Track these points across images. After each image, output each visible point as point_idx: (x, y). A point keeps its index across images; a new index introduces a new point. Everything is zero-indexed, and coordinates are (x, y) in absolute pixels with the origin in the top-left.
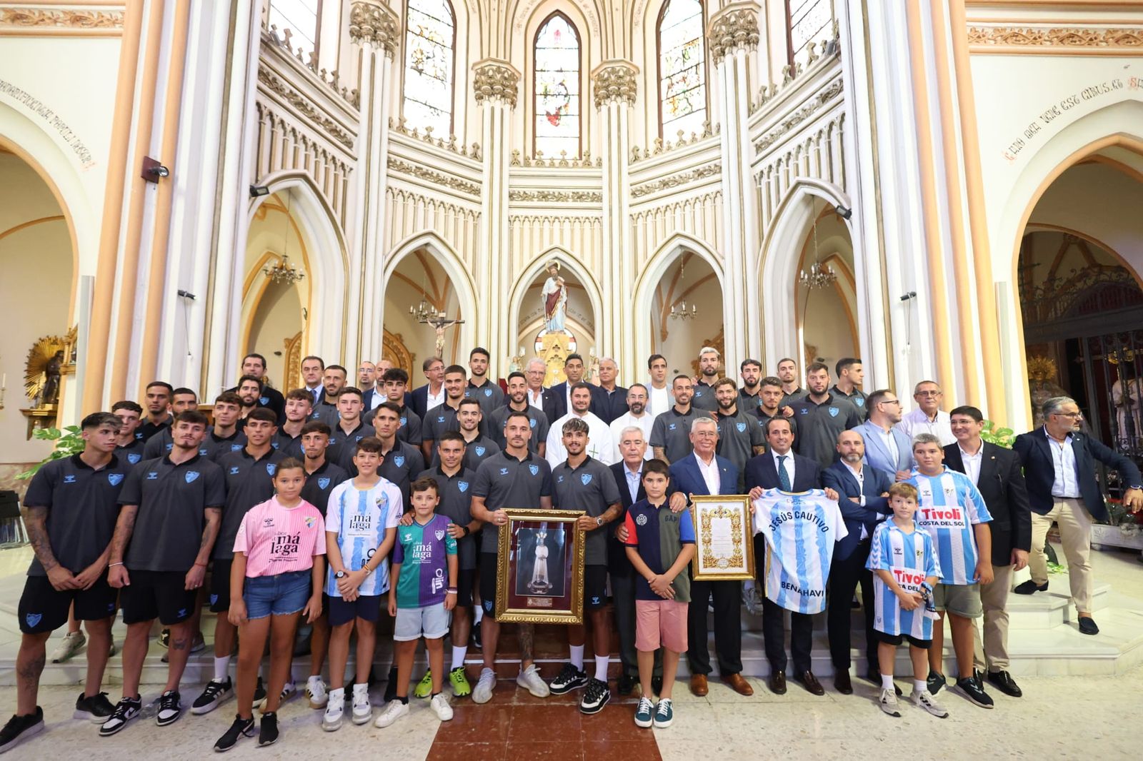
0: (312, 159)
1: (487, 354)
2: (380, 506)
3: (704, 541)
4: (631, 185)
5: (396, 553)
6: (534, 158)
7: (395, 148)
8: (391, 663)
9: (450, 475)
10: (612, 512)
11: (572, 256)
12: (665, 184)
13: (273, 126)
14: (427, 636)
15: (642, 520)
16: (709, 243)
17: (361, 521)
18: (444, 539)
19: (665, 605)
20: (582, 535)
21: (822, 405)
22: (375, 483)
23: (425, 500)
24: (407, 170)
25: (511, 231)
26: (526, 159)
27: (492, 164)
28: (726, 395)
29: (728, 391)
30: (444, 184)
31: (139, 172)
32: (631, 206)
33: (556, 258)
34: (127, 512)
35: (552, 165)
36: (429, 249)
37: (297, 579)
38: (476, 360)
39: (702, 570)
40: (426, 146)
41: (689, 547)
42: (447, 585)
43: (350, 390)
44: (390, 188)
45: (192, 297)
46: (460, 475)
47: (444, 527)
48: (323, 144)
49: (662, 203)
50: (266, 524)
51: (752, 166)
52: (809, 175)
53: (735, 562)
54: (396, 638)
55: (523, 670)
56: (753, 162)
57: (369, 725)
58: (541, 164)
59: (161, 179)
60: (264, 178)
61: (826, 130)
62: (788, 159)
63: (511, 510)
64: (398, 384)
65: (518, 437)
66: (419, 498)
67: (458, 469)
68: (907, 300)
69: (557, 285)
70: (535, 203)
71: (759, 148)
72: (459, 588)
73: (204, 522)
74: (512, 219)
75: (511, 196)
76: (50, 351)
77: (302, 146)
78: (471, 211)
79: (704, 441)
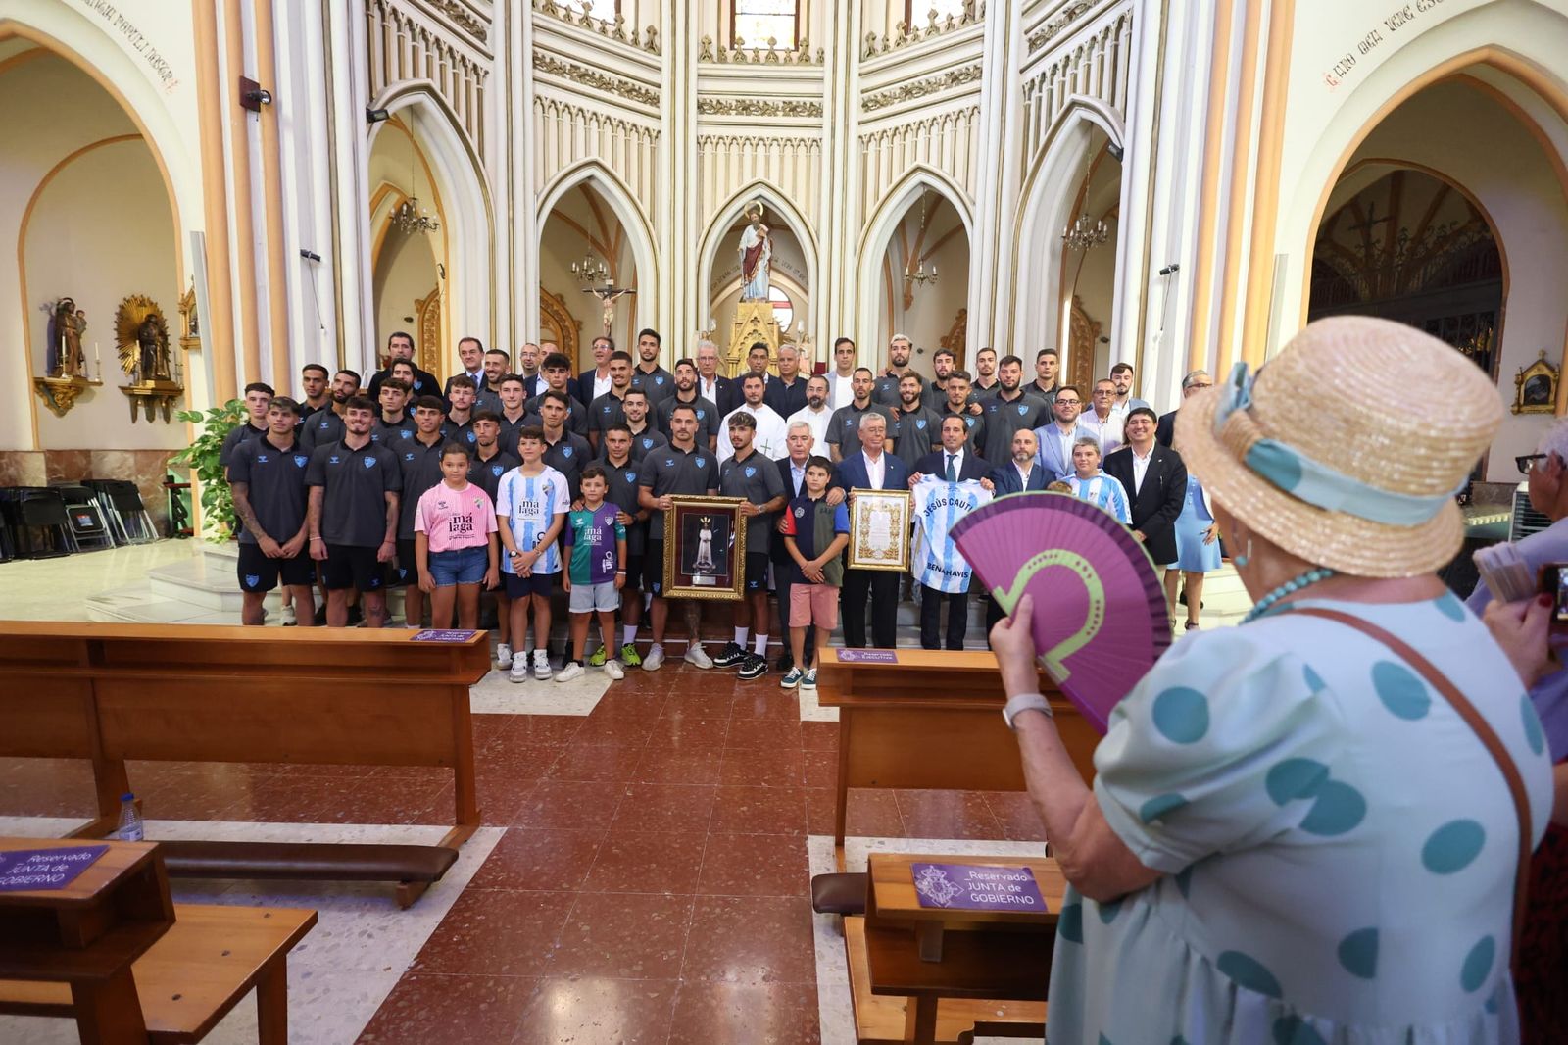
0: (436, 62)
1: (658, 338)
2: (546, 493)
3: (862, 533)
4: (863, 92)
5: (566, 534)
6: (732, 48)
7: (543, 39)
8: (566, 639)
9: (617, 466)
10: (775, 503)
11: (778, 193)
12: (908, 93)
13: (383, 18)
14: (599, 609)
15: (800, 512)
16: (958, 181)
17: (529, 507)
18: (614, 524)
19: (816, 589)
20: (744, 520)
21: (1012, 402)
22: (541, 471)
23: (594, 487)
24: (560, 70)
25: (700, 158)
26: (721, 51)
27: (674, 59)
28: (909, 389)
29: (912, 385)
30: (609, 90)
31: (236, 99)
32: (860, 123)
33: (760, 196)
34: (315, 492)
35: (756, 60)
36: (594, 184)
37: (476, 554)
38: (644, 343)
39: (857, 559)
40: (583, 34)
41: (841, 539)
42: (616, 566)
43: (513, 378)
44: (539, 98)
45: (318, 259)
46: (627, 466)
47: (613, 514)
48: (448, 39)
49: (900, 121)
50: (440, 506)
51: (1022, 71)
52: (1087, 92)
53: (891, 553)
54: (571, 610)
55: (690, 647)
56: (1022, 66)
57: (550, 680)
58: (740, 58)
59: (262, 106)
60: (381, 94)
61: (1114, 28)
62: (1066, 66)
63: (675, 496)
64: (560, 371)
65: (683, 431)
66: (588, 485)
67: (625, 460)
68: (1168, 275)
69: (759, 236)
70: (733, 117)
71: (1033, 44)
72: (627, 570)
73: (386, 504)
74: (702, 141)
75: (700, 107)
76: (140, 315)
77: (422, 45)
78: (647, 129)
79: (875, 438)
